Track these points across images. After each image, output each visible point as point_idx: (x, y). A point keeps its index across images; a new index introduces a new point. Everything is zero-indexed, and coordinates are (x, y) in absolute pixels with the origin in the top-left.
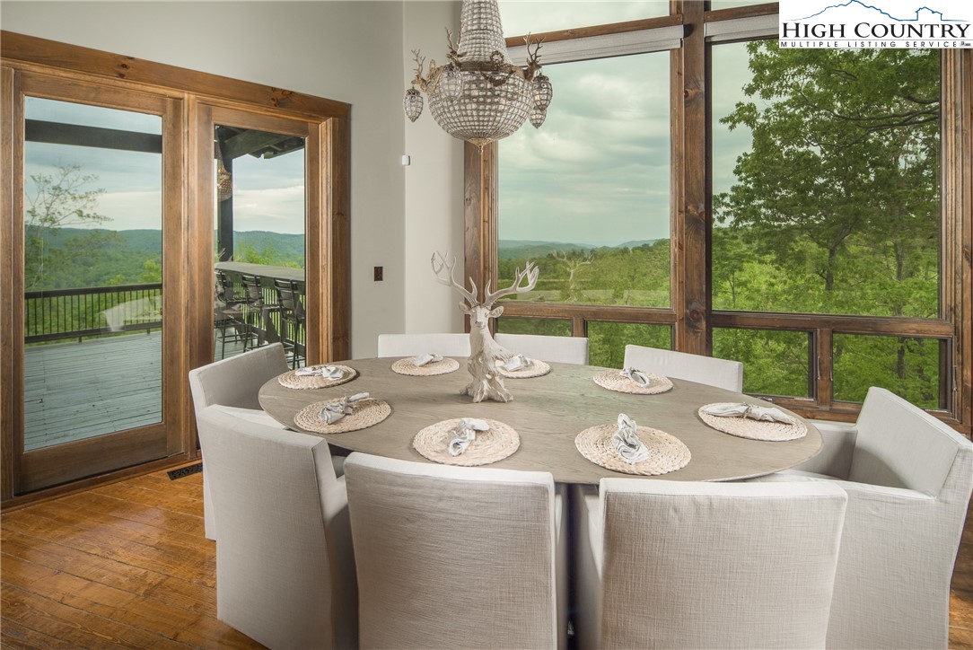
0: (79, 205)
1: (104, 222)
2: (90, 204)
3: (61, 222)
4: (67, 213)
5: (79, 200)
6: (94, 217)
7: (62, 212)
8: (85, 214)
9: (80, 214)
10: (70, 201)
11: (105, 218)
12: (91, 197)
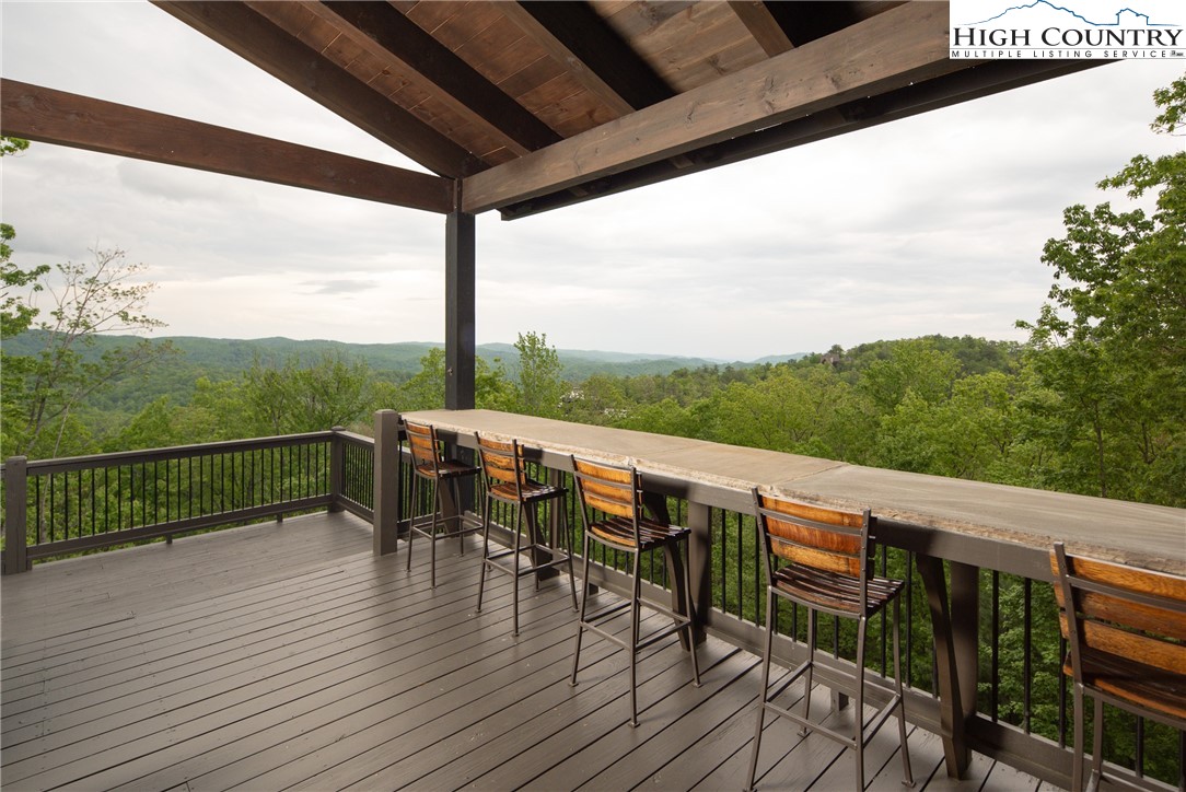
0: (122, 304)
1: (155, 328)
2: (137, 304)
3: (98, 328)
4: (107, 315)
5: (123, 297)
6: (142, 322)
7: (100, 313)
8: (130, 317)
9: (125, 317)
10: (110, 299)
11: (158, 323)
12: (139, 295)
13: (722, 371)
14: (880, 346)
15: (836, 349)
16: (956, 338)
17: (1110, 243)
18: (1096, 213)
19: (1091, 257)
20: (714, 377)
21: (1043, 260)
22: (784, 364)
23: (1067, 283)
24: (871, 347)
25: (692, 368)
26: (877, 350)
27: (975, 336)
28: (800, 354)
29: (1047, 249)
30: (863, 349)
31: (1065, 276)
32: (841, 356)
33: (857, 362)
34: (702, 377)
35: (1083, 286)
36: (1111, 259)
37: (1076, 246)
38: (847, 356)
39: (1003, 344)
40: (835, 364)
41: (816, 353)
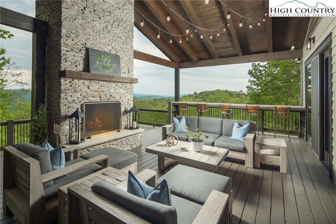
4: (11, 82)
13: (166, 99)
14: (206, 92)
15: (195, 93)
16: (223, 90)
17: (260, 71)
18: (258, 65)
19: (257, 74)
20: (165, 101)
21: (248, 74)
22: (182, 97)
23: (252, 79)
24: (204, 92)
25: (158, 98)
26: (205, 93)
27: (228, 90)
28: (187, 94)
29: (249, 72)
30: (202, 93)
31: (252, 77)
32: (197, 95)
33: (201, 96)
34: (161, 100)
35: (255, 80)
36: (261, 74)
37: (254, 71)
38: (198, 95)
39: (234, 92)
40: (195, 97)
41: (191, 94)
